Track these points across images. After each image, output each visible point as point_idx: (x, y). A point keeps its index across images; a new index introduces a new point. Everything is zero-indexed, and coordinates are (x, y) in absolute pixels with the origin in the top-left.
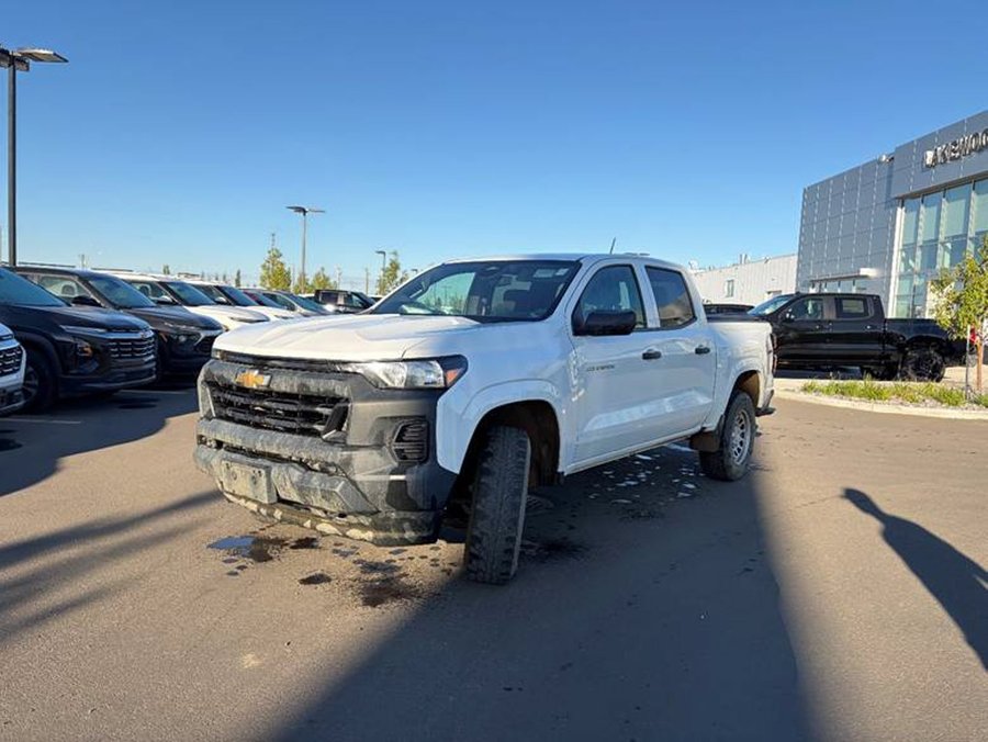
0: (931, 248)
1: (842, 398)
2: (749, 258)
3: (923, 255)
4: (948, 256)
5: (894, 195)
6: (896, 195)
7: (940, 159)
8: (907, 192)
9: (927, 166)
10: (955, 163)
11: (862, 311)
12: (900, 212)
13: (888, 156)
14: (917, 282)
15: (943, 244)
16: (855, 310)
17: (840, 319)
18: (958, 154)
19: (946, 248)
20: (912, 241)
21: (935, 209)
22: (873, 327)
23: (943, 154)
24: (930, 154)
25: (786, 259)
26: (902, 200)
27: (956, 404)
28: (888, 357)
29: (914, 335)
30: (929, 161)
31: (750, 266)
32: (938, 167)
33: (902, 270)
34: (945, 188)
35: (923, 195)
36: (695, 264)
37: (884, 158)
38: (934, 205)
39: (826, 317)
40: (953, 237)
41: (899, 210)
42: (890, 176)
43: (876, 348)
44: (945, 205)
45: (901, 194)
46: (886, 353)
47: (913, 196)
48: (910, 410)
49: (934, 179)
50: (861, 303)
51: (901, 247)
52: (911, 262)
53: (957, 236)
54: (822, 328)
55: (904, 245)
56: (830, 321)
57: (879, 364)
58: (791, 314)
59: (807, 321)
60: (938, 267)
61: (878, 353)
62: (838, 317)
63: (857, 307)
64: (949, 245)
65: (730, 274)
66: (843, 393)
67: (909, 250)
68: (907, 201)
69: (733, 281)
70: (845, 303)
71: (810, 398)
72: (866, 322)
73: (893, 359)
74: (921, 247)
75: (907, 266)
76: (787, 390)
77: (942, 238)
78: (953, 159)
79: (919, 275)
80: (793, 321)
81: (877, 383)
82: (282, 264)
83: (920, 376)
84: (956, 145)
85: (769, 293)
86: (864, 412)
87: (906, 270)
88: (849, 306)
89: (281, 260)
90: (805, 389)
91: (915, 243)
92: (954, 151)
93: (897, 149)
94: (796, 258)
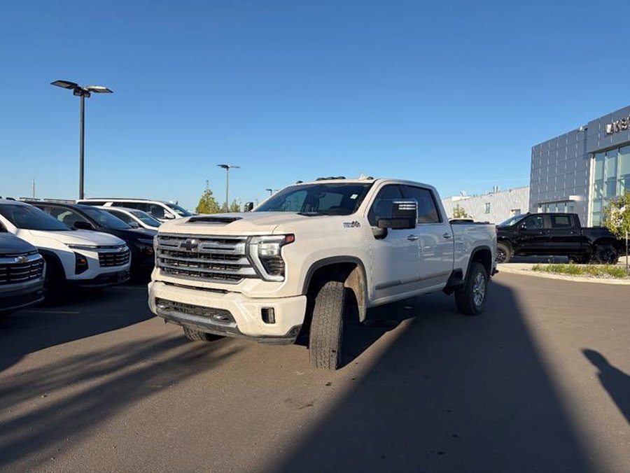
0: (613, 182)
1: (555, 274)
2: (499, 189)
3: (608, 187)
4: (623, 188)
5: (588, 151)
6: (590, 151)
7: (616, 130)
8: (597, 149)
9: (608, 134)
10: (623, 132)
11: (567, 223)
12: (593, 162)
13: (583, 127)
14: (605, 204)
15: (620, 180)
16: (563, 223)
17: (555, 228)
18: (626, 127)
19: (621, 183)
20: (600, 178)
21: (614, 159)
22: (574, 233)
23: (617, 126)
24: (609, 126)
25: (523, 189)
26: (594, 154)
27: (621, 277)
28: (584, 250)
29: (600, 237)
30: (608, 131)
31: (500, 194)
32: (615, 134)
33: (596, 197)
34: (619, 147)
35: (606, 151)
36: (464, 193)
37: (581, 128)
38: (613, 157)
39: (546, 227)
40: (626, 177)
41: (592, 160)
42: (585, 140)
43: (577, 245)
44: (620, 157)
45: (593, 151)
46: (582, 248)
47: (601, 151)
48: (595, 280)
49: (613, 141)
50: (567, 219)
51: (594, 182)
52: (601, 190)
53: (628, 175)
54: (544, 233)
55: (596, 181)
56: (548, 230)
57: (579, 255)
58: (524, 225)
59: (535, 230)
60: (617, 194)
61: (578, 248)
62: (553, 226)
63: (565, 221)
64: (623, 181)
65: (487, 198)
66: (556, 271)
67: (599, 183)
68: (596, 155)
69: (489, 203)
70: (557, 219)
71: (537, 274)
72: (571, 230)
73: (588, 251)
74: (606, 182)
75: (599, 194)
76: (524, 270)
77: (619, 177)
78: (623, 129)
79: (606, 199)
80: (525, 230)
81: (576, 265)
82: (213, 199)
83: (604, 261)
84: (624, 121)
85: (513, 211)
86: (567, 281)
87: (598, 196)
88: (558, 220)
89: (211, 196)
90: (535, 269)
91: (603, 179)
92: (623, 125)
93: (589, 123)
94: (529, 188)
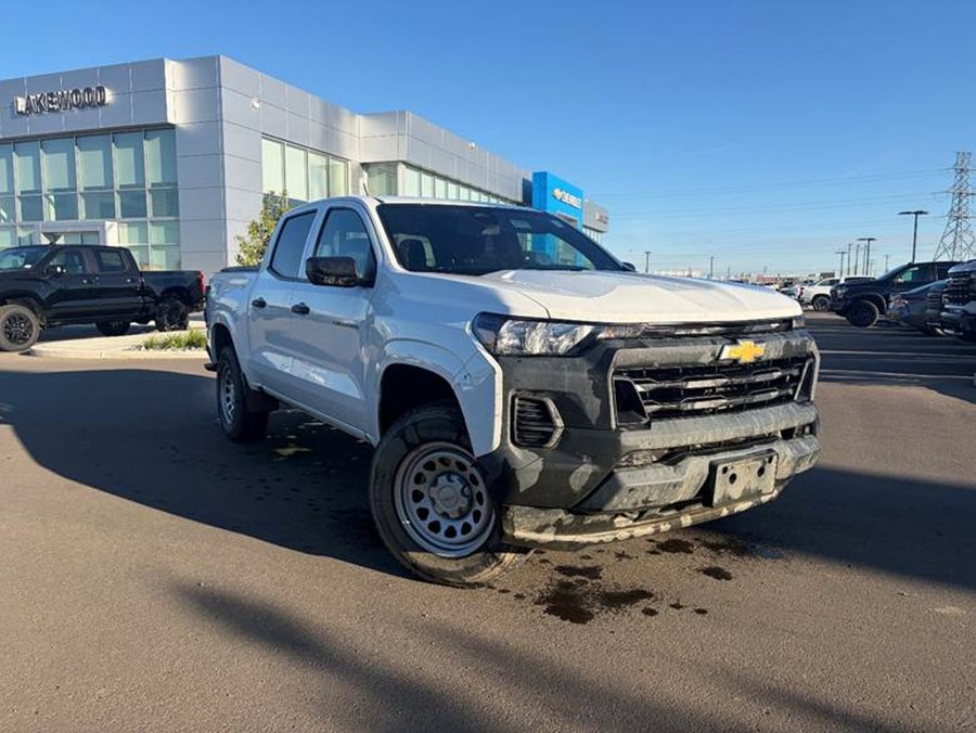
3: (22, 206)
4: (52, 209)
7: (36, 108)
9: (19, 113)
10: (53, 114)
11: (119, 264)
14: (22, 234)
15: (47, 196)
16: (113, 263)
17: (104, 273)
18: (56, 107)
19: (50, 200)
21: (31, 159)
22: (132, 280)
23: (39, 103)
24: (22, 101)
28: (148, 309)
30: (21, 107)
32: (33, 115)
34: (43, 139)
35: (14, 142)
38: (28, 155)
39: (90, 271)
40: (56, 190)
44: (44, 156)
46: (146, 306)
49: (29, 128)
50: (116, 256)
53: (60, 190)
56: (96, 276)
60: (45, 219)
61: (141, 306)
62: (100, 270)
64: (52, 198)
70: (103, 255)
72: (125, 275)
73: (152, 311)
77: (45, 191)
78: (51, 110)
79: (22, 227)
84: (53, 97)
88: (106, 259)
91: (13, 193)
92: (51, 102)
